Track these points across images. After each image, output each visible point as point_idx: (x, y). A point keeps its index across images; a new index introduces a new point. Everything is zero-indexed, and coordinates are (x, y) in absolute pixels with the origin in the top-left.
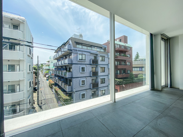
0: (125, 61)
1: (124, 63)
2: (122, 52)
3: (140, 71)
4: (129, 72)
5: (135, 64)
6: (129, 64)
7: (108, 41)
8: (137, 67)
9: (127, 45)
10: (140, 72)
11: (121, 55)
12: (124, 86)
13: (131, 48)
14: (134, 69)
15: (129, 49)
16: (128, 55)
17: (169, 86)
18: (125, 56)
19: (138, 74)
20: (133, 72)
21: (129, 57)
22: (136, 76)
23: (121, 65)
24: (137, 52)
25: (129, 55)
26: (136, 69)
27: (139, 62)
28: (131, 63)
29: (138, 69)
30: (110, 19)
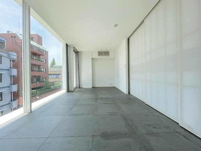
0: (39, 67)
1: (37, 69)
2: (35, 55)
3: (56, 78)
4: (44, 80)
5: (51, 70)
6: (44, 70)
7: (8, 32)
8: (53, 74)
9: (41, 47)
10: (57, 80)
11: (33, 59)
12: (37, 97)
13: (47, 52)
14: (50, 76)
15: (44, 52)
16: (42, 60)
17: (78, 87)
18: (39, 60)
19: (55, 82)
20: (49, 80)
21: (44, 62)
22: (53, 84)
23: (34, 71)
24: (53, 58)
25: (44, 60)
26: (52, 76)
27: (55, 69)
28: (47, 69)
29: (55, 76)
30: (23, 8)
